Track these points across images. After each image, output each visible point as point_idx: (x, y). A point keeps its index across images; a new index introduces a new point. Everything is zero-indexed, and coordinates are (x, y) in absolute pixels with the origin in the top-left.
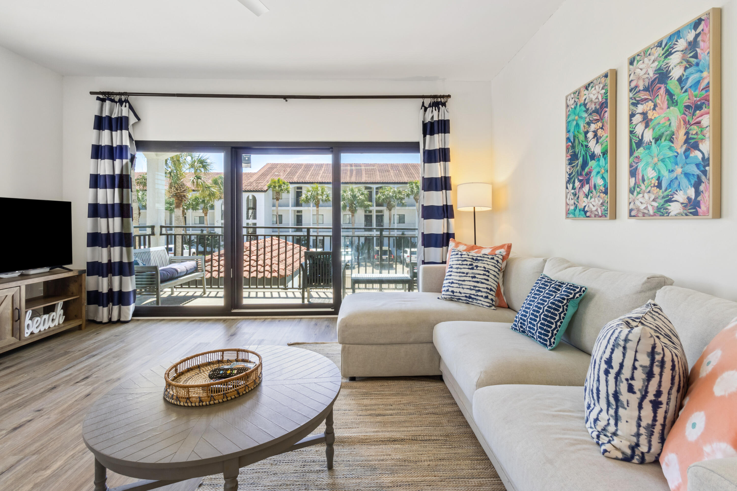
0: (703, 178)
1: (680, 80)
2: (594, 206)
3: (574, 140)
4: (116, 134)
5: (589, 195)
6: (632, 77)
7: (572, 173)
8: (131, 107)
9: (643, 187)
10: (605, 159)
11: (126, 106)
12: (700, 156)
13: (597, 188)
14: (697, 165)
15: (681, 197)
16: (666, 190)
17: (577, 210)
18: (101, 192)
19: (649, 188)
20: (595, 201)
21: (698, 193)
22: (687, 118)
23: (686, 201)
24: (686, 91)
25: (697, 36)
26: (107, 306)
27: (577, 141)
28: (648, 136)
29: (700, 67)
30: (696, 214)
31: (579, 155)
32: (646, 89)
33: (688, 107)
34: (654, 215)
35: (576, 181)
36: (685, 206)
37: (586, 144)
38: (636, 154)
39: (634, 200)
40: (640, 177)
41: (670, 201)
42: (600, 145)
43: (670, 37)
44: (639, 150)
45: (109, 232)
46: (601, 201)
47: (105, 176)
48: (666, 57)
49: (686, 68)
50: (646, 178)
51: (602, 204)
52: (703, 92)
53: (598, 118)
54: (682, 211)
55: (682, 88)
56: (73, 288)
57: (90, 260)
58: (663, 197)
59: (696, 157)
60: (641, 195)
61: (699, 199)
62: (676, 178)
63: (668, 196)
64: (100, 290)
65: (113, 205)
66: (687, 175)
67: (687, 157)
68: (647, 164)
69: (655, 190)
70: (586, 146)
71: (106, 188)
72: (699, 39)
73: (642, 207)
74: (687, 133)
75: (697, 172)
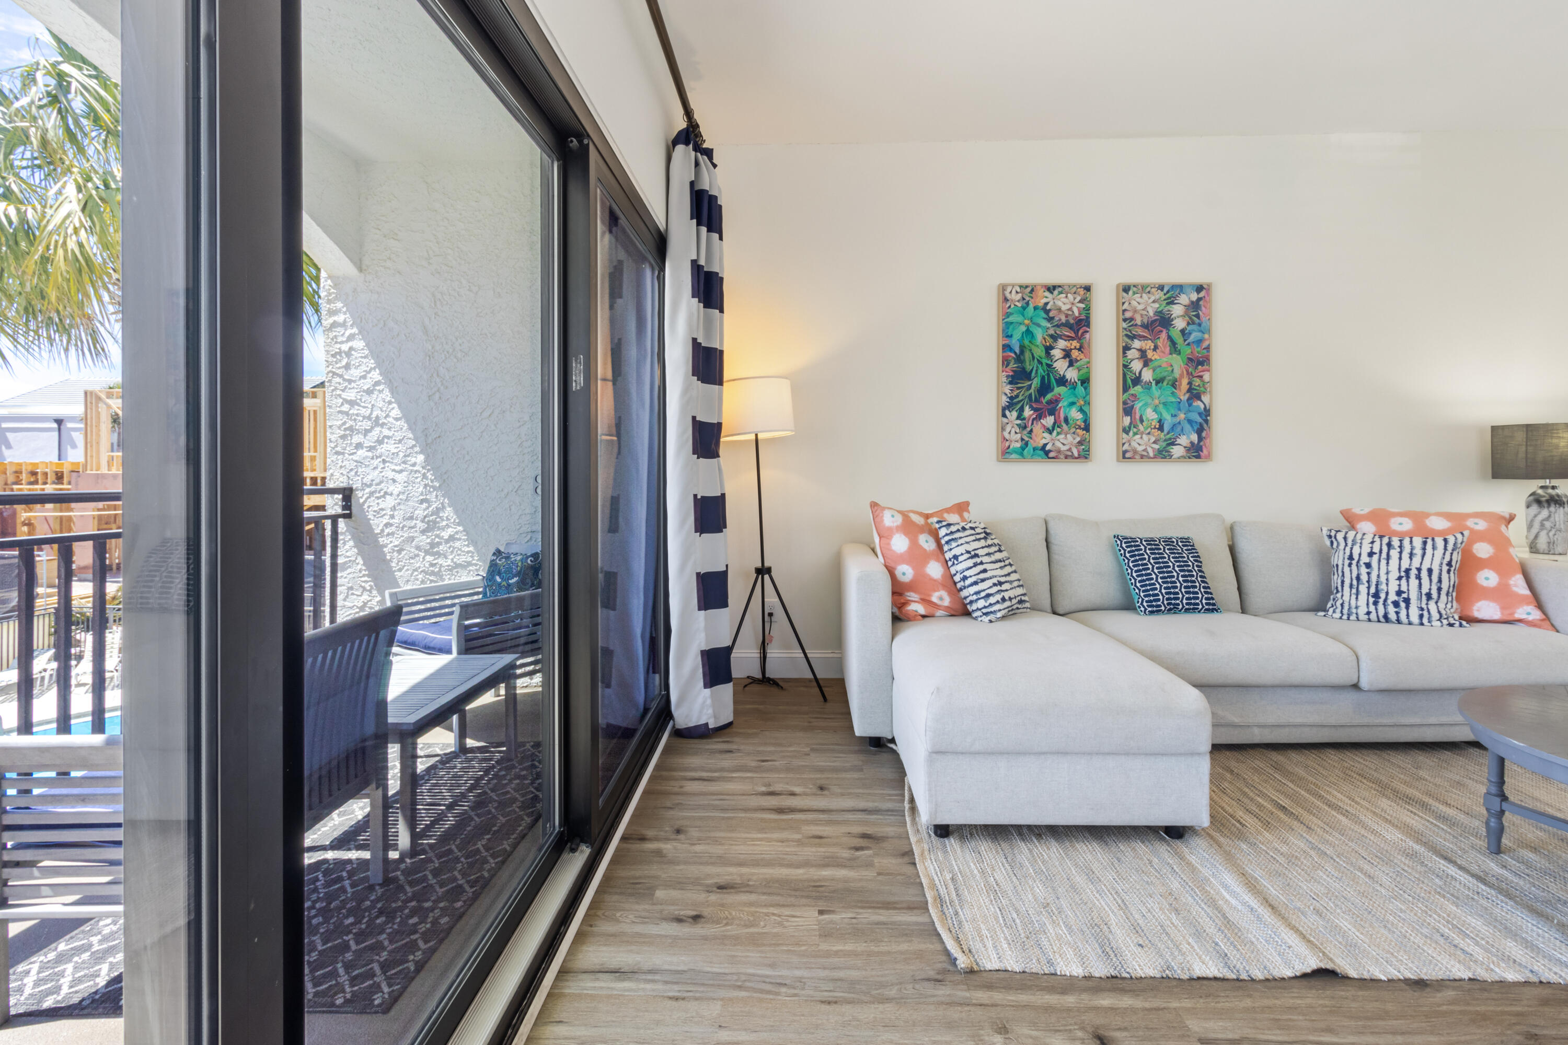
0: (1205, 426)
1: (1183, 331)
2: (1064, 444)
3: (1022, 352)
5: (1053, 429)
6: (1126, 306)
7: (1017, 396)
9: (1141, 428)
10: (1085, 389)
12: (1202, 406)
13: (1071, 422)
14: (1200, 414)
15: (1184, 440)
16: (1168, 433)
17: (1030, 448)
19: (1149, 430)
20: (1066, 438)
21: (1200, 439)
22: (1190, 370)
23: (1189, 445)
24: (1188, 344)
25: (1199, 299)
27: (1027, 355)
28: (1147, 375)
29: (1202, 328)
30: (1198, 457)
31: (1033, 374)
32: (1145, 326)
33: (1190, 360)
34: (1155, 457)
35: (1027, 409)
36: (1188, 449)
37: (1049, 362)
38: (1132, 391)
39: (1129, 441)
40: (1138, 417)
41: (1173, 444)
42: (1076, 371)
43: (1173, 287)
44: (1136, 388)
46: (1078, 439)
48: (1168, 304)
49: (1188, 324)
50: (1144, 418)
51: (1079, 442)
52: (1205, 351)
53: (1073, 335)
54: (1185, 454)
55: (1185, 340)
58: (1165, 440)
59: (1198, 406)
60: (1138, 436)
61: (1202, 443)
62: (1179, 423)
63: (1170, 439)
66: (1190, 422)
67: (1190, 405)
68: (1146, 405)
69: (1157, 432)
70: (1049, 366)
72: (1201, 303)
73: (1140, 449)
74: (1190, 383)
75: (1200, 420)
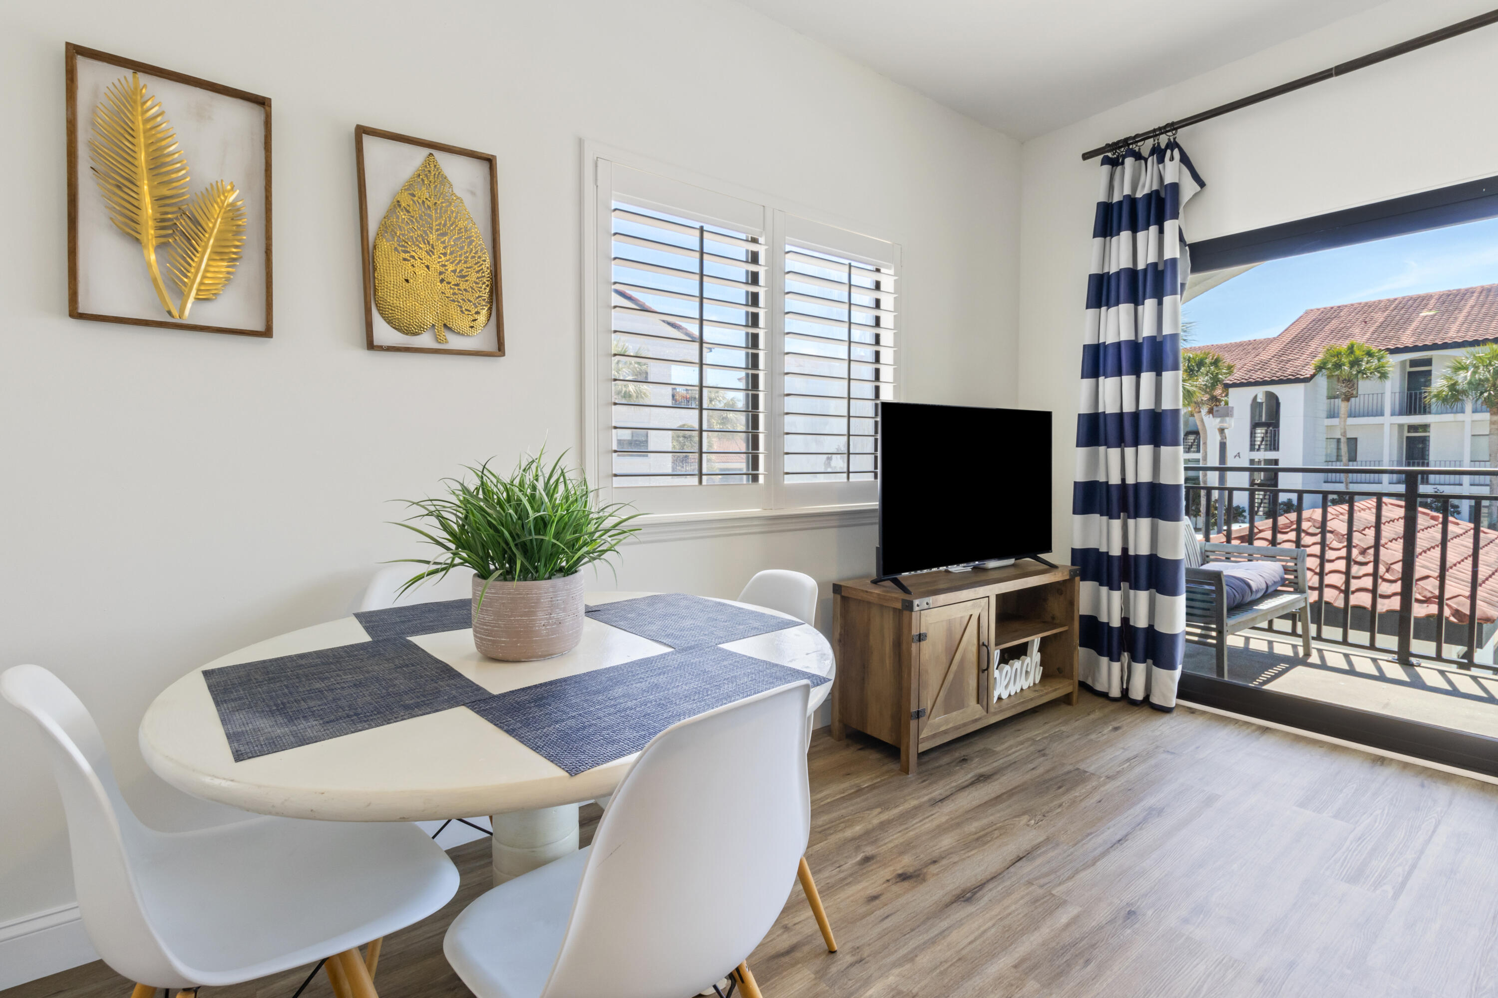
4: (1147, 238)
8: (1185, 160)
11: (1172, 159)
18: (1108, 384)
26: (1118, 660)
45: (1123, 480)
47: (1118, 345)
56: (1055, 606)
57: (1078, 546)
64: (1104, 619)
65: (1136, 415)
71: (1119, 373)
